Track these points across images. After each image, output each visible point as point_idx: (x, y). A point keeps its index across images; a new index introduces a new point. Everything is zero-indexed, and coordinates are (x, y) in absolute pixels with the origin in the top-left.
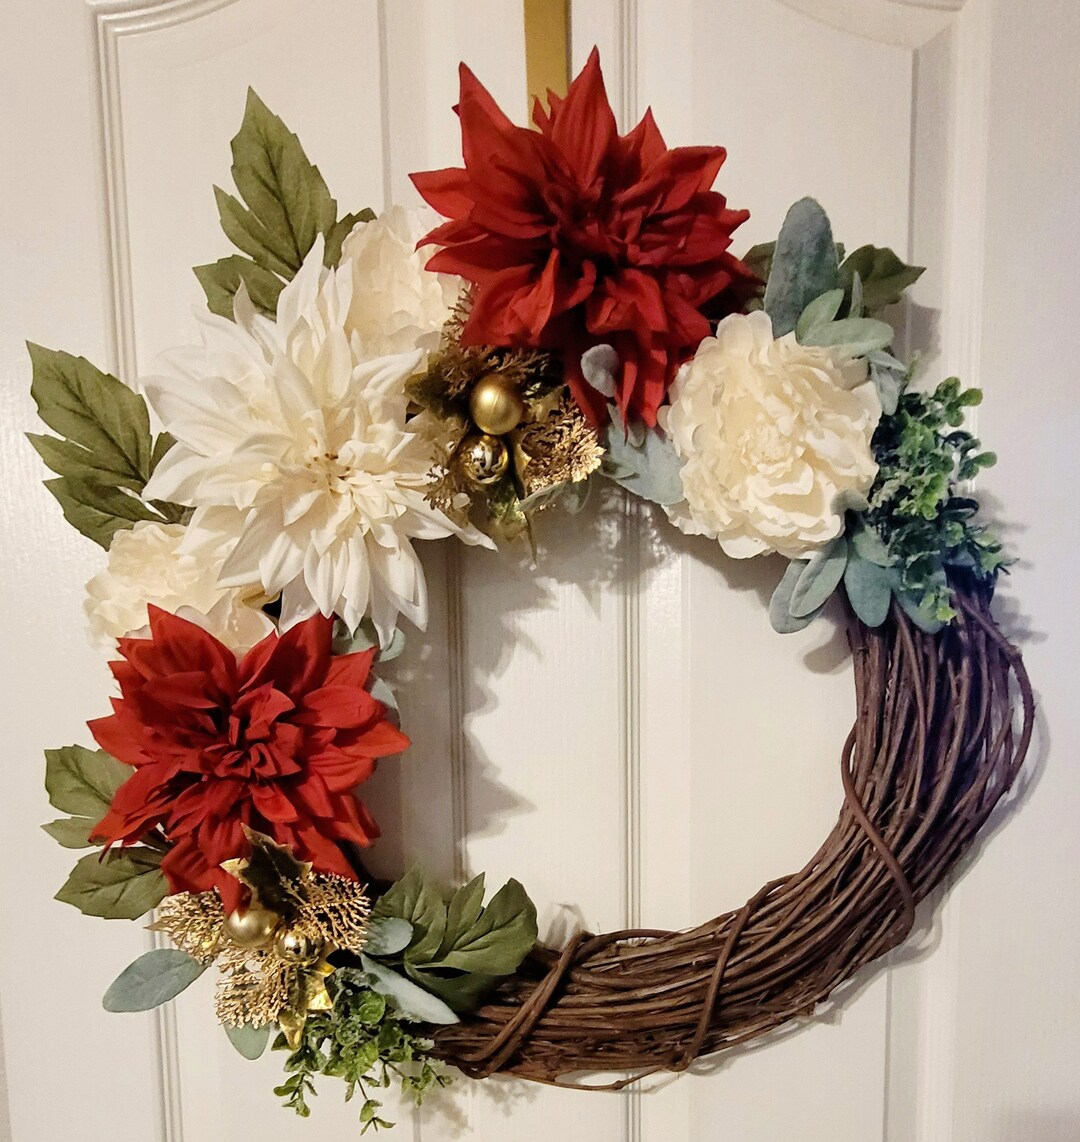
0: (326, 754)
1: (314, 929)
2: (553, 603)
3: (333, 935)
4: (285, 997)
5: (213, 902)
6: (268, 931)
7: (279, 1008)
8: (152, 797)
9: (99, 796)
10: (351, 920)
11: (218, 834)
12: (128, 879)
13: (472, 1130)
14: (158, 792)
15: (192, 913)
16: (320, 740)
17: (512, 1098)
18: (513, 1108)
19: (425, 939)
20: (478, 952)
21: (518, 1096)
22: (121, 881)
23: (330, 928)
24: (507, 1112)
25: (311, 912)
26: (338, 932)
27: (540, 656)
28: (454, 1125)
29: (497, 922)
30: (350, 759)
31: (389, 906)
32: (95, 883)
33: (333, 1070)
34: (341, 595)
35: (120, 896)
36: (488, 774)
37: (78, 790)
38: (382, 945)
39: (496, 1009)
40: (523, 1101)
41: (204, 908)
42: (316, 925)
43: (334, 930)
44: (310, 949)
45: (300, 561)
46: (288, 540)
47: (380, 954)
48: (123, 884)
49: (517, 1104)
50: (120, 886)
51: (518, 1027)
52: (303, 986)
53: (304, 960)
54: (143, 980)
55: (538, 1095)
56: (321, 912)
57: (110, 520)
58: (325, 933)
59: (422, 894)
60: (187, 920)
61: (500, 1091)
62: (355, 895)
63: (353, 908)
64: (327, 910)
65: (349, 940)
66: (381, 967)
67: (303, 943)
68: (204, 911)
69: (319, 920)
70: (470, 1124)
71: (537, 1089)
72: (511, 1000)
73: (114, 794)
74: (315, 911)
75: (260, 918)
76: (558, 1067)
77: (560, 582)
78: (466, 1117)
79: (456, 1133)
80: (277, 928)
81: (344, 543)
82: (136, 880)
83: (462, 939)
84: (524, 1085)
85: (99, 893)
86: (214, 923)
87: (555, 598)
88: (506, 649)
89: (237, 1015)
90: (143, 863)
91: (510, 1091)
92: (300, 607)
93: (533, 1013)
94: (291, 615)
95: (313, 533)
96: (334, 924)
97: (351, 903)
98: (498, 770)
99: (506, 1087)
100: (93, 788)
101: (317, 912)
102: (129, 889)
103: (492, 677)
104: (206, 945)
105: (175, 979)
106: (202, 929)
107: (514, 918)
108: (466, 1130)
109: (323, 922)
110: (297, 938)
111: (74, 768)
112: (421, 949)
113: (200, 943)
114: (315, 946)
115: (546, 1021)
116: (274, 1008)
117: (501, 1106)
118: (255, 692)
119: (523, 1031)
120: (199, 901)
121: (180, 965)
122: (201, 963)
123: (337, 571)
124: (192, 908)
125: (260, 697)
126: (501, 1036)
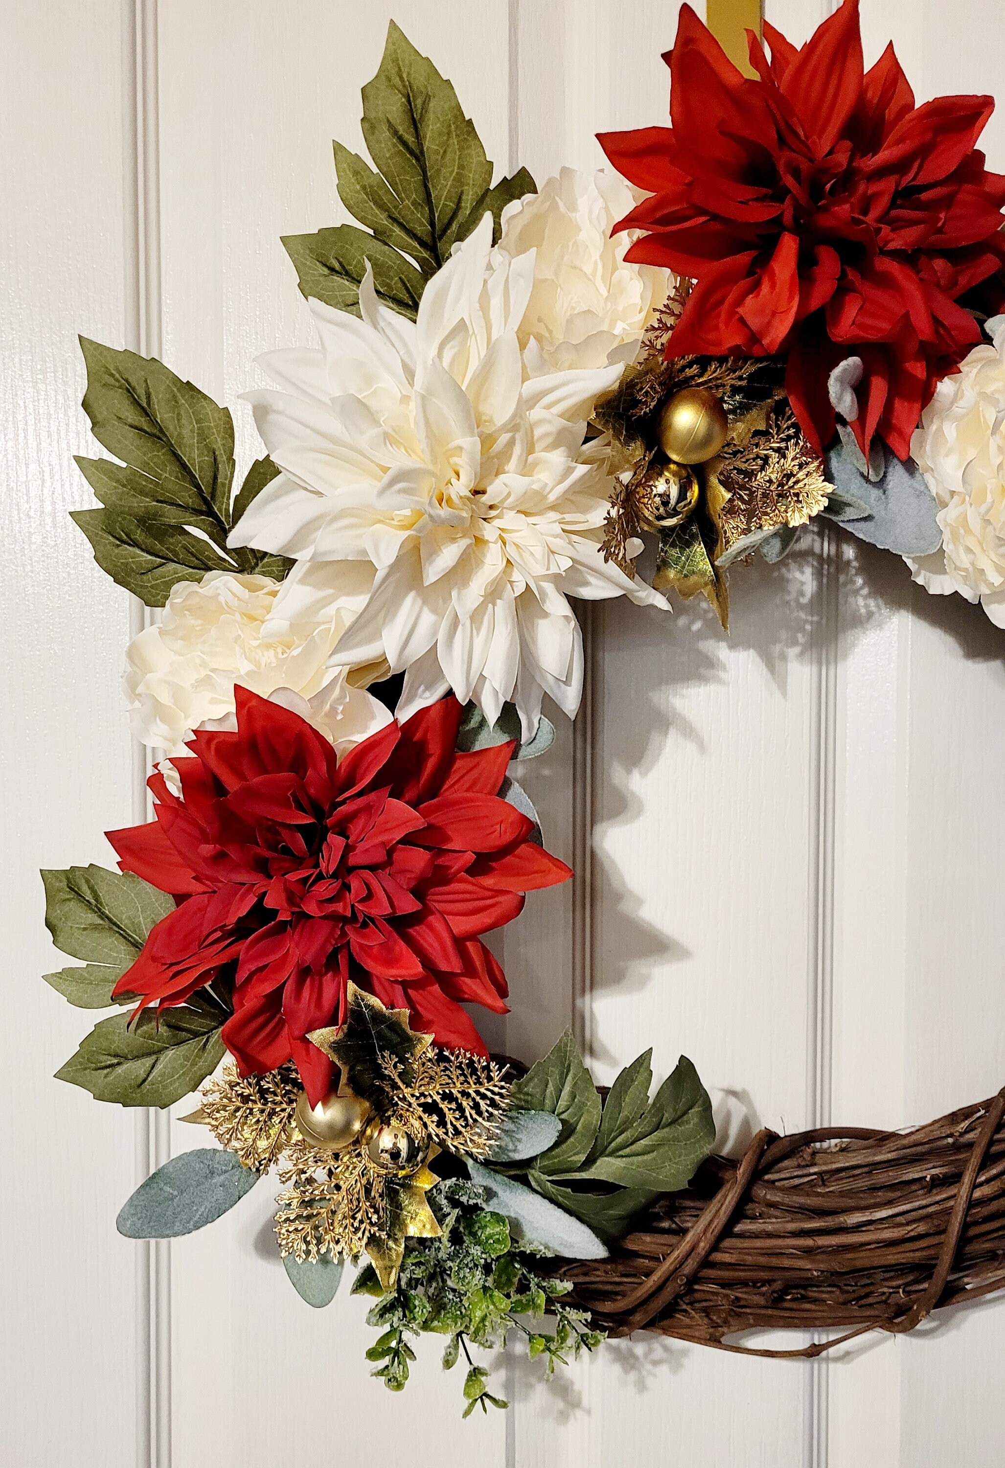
0: (455, 886)
1: (417, 1124)
2: (722, 674)
3: (446, 1134)
4: (375, 1218)
5: (277, 1085)
6: (357, 1126)
7: (367, 1234)
8: (206, 943)
9: (126, 938)
10: (479, 1113)
11: (306, 993)
12: (160, 1051)
13: (589, 1412)
14: (219, 934)
15: (245, 1099)
16: (451, 867)
17: (648, 1366)
18: (650, 1381)
19: (572, 1139)
20: (640, 1158)
21: (656, 1363)
22: (149, 1054)
23: (442, 1123)
24: (641, 1386)
25: (412, 1100)
26: (455, 1128)
27: (702, 747)
28: (560, 1405)
29: (667, 1117)
30: (490, 894)
31: (527, 1094)
32: (116, 1056)
33: (436, 1323)
34: (481, 674)
35: (148, 1076)
36: (625, 907)
37: (93, 927)
38: (511, 1147)
39: (648, 1238)
40: (664, 1369)
41: (263, 1092)
42: (420, 1118)
43: (449, 1126)
44: (413, 1152)
45: (435, 631)
46: (419, 602)
47: (504, 1158)
48: (154, 1057)
49: (655, 1376)
50: (148, 1061)
51: (682, 1264)
52: (397, 1206)
53: (403, 1168)
54: (176, 1193)
55: (686, 1362)
56: (430, 1100)
57: (160, 565)
58: (432, 1128)
59: (569, 1078)
60: (238, 1109)
61: (632, 1354)
62: (490, 1079)
63: (484, 1097)
64: (437, 1098)
65: (471, 1140)
66: (499, 1177)
67: (403, 1144)
68: (262, 1097)
69: (424, 1112)
70: (585, 1402)
71: (684, 1353)
72: (665, 1224)
73: (147, 934)
74: (418, 1098)
75: (348, 1109)
76: (726, 1322)
77: (733, 646)
78: (580, 1393)
79: (563, 1417)
80: (368, 1122)
81: (490, 606)
82: (170, 1053)
83: (619, 1140)
84: (666, 1349)
85: (119, 1070)
86: (272, 1113)
87: (724, 669)
88: (655, 737)
89: (308, 1243)
90: (182, 1029)
91: (646, 1355)
92: (422, 688)
93: (702, 1244)
94: (410, 701)
95: (454, 593)
96: (449, 1117)
97: (482, 1090)
98: (640, 902)
99: (639, 1349)
100: (115, 924)
101: (422, 1100)
102: (159, 1067)
103: (636, 774)
104: (262, 1144)
105: (220, 1193)
106: (258, 1121)
107: (685, 1113)
108: (578, 1413)
109: (430, 1114)
110: (396, 1136)
111: (88, 896)
112: (564, 1152)
113: (254, 1140)
114: (418, 1149)
115: (718, 1257)
116: (360, 1234)
117: (632, 1376)
118: (360, 802)
119: (687, 1269)
120: (258, 1083)
121: (226, 1172)
122: (254, 1170)
123: (478, 642)
124: (247, 1092)
125: (368, 809)
126: (655, 1277)
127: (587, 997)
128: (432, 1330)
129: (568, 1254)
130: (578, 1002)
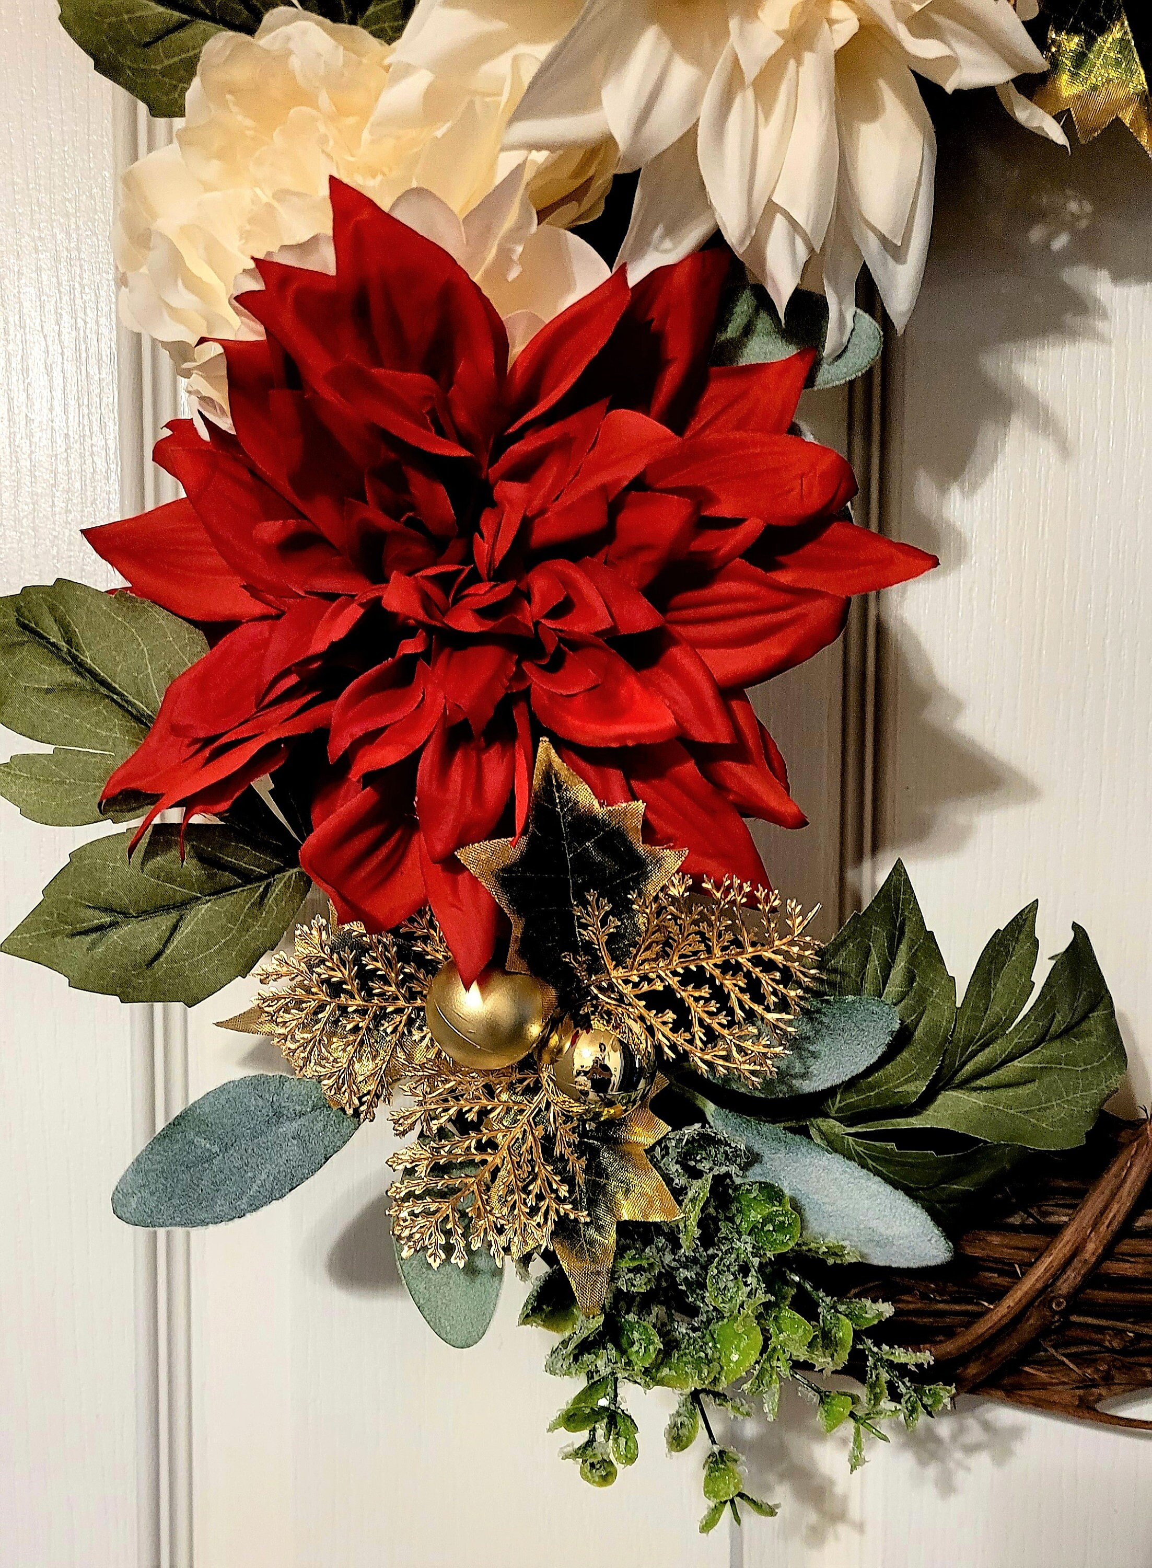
1: (637, 1028)
2: (1101, 325)
3: (691, 1042)
4: (564, 1191)
5: (389, 963)
6: (535, 1030)
7: (553, 1216)
8: (267, 701)
9: (124, 706)
10: (759, 998)
11: (456, 774)
12: (183, 905)
13: (860, 1527)
14: (292, 680)
15: (336, 989)
16: (718, 549)
17: (958, 1455)
18: (960, 1477)
19: (905, 1054)
20: (1011, 1092)
21: (971, 1449)
22: (166, 909)
23: (683, 1023)
24: (946, 1486)
25: (627, 990)
26: (709, 1031)
27: (1065, 449)
28: (812, 1517)
29: (1060, 1020)
31: (835, 971)
32: (109, 910)
33: (665, 1371)
34: (770, 200)
35: (165, 945)
36: (934, 715)
37: (68, 688)
38: (798, 1068)
39: (996, 1240)
40: (982, 1461)
41: (365, 977)
42: (642, 1018)
43: (696, 1028)
44: (630, 1076)
45: (694, 100)
46: (666, 45)
47: (782, 1092)
48: (174, 915)
49: (968, 1469)
50: (165, 921)
51: (1056, 1277)
52: (596, 1170)
53: (610, 1104)
54: (216, 1149)
55: (1018, 1447)
56: (659, 987)
57: (182, 25)
58: (664, 1036)
59: (903, 947)
60: (321, 1008)
61: (932, 1437)
62: (785, 931)
63: (769, 966)
64: (674, 982)
65: (740, 1050)
66: (766, 1128)
67: (614, 1061)
68: (364, 987)
69: (648, 1007)
70: (854, 1511)
71: (1016, 1432)
72: (1016, 1220)
73: (160, 700)
74: (636, 985)
75: (519, 999)
76: (1107, 1380)
77: (1119, 276)
78: (845, 1498)
79: (816, 1536)
80: (552, 1024)
81: (792, 63)
82: (203, 909)
83: (981, 1058)
84: (987, 1426)
85: (114, 936)
86: (381, 1017)
87: (1105, 316)
88: (988, 432)
89: (448, 1233)
90: (225, 867)
91: (954, 1437)
92: (659, 230)
93: (1091, 1247)
94: (639, 251)
95: (734, 24)
96: (697, 1010)
97: (768, 954)
98: (958, 706)
99: (944, 1428)
100: (103, 683)
101: (645, 987)
102: (185, 930)
103: (955, 493)
104: (364, 1068)
105: (293, 1149)
106: (356, 1029)
107: (1085, 1017)
108: (842, 1529)
109: (660, 1011)
110: (602, 1047)
111: (55, 636)
112: (889, 1078)
113: (351, 1063)
114: (641, 1072)
115: (1115, 1268)
116: (539, 1218)
117: (932, 1471)
118: (552, 432)
119: (1065, 1286)
120: (357, 961)
121: (302, 1114)
122: (350, 1112)
123: (769, 134)
124: (337, 976)
125: (564, 445)
126: (1010, 1302)
127: (867, 865)
128: (660, 1382)
129: (878, 1259)
130: (850, 875)
